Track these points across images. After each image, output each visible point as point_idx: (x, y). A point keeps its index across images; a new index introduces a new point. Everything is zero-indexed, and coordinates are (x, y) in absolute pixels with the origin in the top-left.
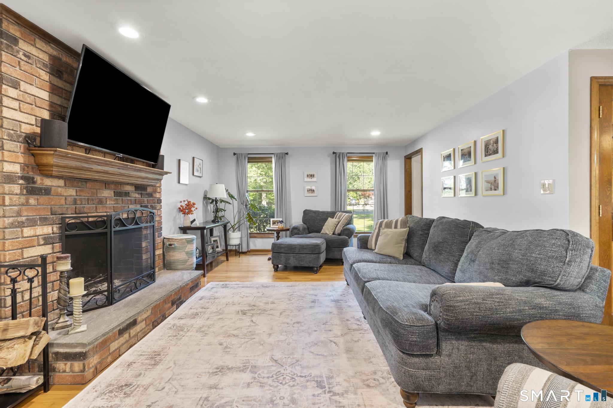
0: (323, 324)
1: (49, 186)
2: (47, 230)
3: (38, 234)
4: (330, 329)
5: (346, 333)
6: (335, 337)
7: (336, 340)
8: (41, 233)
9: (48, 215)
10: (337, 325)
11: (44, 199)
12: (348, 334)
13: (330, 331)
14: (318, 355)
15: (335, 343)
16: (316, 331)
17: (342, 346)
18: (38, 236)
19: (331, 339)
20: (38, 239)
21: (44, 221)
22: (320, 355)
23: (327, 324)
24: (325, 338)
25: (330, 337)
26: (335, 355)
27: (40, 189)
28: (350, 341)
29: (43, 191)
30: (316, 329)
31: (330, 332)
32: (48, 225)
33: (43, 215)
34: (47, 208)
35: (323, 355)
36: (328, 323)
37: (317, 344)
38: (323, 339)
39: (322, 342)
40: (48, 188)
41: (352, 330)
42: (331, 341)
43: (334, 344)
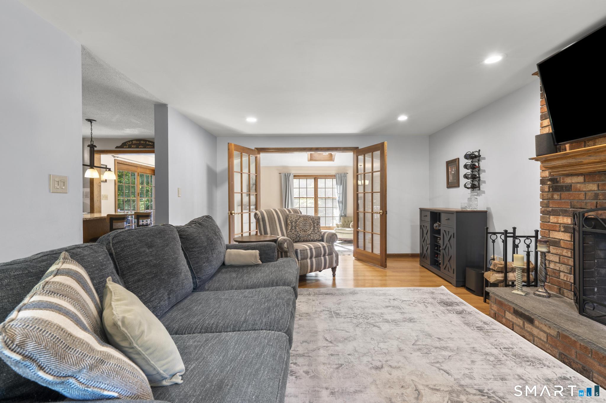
0: (342, 365)
1: (570, 183)
2: (568, 220)
3: (559, 222)
4: (333, 357)
5: (314, 351)
6: (327, 347)
7: (325, 344)
8: (562, 222)
9: (568, 208)
10: (324, 364)
11: (565, 194)
12: (311, 350)
13: (332, 355)
14: (342, 330)
15: (327, 340)
16: (349, 355)
17: (320, 337)
18: (560, 224)
19: (331, 345)
20: (560, 226)
21: (564, 213)
22: (340, 330)
23: (337, 366)
24: (338, 346)
25: (332, 346)
26: (327, 330)
27: (562, 187)
28: (311, 343)
29: (564, 188)
30: (350, 357)
31: (332, 353)
32: (568, 216)
33: (563, 208)
34: (567, 202)
35: (337, 330)
36: (335, 366)
37: (345, 339)
38: (340, 344)
39: (340, 342)
40: (568, 185)
41: (305, 355)
42: (331, 342)
43: (328, 338)
